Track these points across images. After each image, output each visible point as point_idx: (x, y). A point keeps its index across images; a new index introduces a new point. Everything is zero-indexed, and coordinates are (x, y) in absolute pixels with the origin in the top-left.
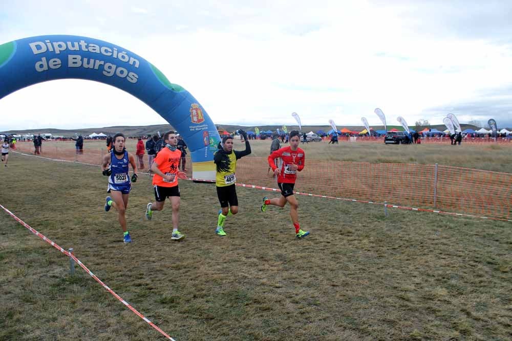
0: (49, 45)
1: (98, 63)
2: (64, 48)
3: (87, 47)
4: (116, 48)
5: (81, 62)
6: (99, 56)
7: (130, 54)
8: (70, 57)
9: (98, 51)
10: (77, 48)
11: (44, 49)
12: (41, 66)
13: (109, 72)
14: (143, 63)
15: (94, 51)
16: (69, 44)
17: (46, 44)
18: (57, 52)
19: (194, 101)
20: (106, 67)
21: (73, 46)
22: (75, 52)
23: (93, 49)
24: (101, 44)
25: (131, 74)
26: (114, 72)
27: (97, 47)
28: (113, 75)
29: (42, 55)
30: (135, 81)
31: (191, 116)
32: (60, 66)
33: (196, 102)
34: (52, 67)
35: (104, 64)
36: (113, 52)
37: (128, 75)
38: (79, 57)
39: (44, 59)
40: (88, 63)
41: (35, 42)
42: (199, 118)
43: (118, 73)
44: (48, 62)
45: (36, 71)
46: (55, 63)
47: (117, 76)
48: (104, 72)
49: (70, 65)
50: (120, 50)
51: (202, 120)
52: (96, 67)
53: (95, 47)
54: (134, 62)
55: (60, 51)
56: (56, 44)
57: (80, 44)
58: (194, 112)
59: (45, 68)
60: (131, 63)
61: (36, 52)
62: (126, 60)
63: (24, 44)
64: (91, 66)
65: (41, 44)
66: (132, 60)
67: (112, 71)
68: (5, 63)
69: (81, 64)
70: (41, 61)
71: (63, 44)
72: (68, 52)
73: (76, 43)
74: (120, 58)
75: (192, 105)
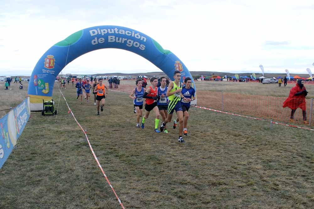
0: (99, 31)
1: (124, 39)
2: (106, 32)
3: (118, 31)
4: (134, 31)
5: (115, 39)
6: (124, 36)
7: (141, 34)
8: (109, 37)
9: (124, 33)
10: (113, 32)
11: (96, 33)
12: (95, 42)
13: (130, 45)
14: (149, 39)
15: (122, 34)
16: (109, 30)
17: (97, 30)
18: (103, 34)
19: (178, 59)
20: (128, 42)
21: (111, 31)
22: (112, 34)
23: (121, 33)
24: (126, 29)
25: (141, 45)
26: (132, 44)
27: (124, 31)
28: (132, 46)
29: (95, 36)
30: (143, 49)
31: (175, 68)
32: (104, 42)
33: (179, 60)
34: (100, 42)
35: (127, 40)
36: (132, 34)
37: (140, 46)
38: (114, 37)
39: (96, 38)
40: (119, 40)
41: (92, 30)
42: (180, 69)
43: (134, 45)
44: (98, 39)
45: (92, 44)
46: (102, 40)
47: (134, 46)
48: (127, 44)
49: (109, 41)
50: (136, 32)
51: (182, 70)
52: (123, 42)
53: (122, 31)
54: (144, 39)
55: (104, 34)
56: (102, 31)
57: (115, 30)
58: (177, 66)
59: (97, 43)
60: (142, 39)
61: (92, 35)
62: (139, 38)
63: (87, 31)
64: (120, 41)
65: (95, 31)
66: (142, 37)
67: (131, 44)
68: (77, 41)
69: (115, 41)
70: (95, 39)
71: (106, 30)
72: (108, 34)
73: (113, 30)
74: (135, 36)
75: (176, 62)
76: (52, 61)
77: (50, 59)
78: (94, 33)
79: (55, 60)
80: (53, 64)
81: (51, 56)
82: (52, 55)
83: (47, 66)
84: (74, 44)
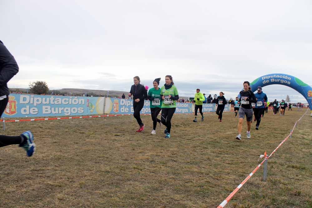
0: (266, 77)
1: (279, 80)
3: (276, 76)
6: (279, 78)
7: (289, 76)
8: (271, 79)
10: (273, 77)
12: (264, 82)
16: (271, 76)
18: (268, 79)
20: (281, 81)
21: (272, 76)
24: (280, 75)
25: (288, 82)
27: (279, 76)
28: (283, 83)
30: (289, 84)
36: (283, 77)
38: (273, 79)
40: (276, 80)
42: (310, 95)
43: (285, 82)
44: (266, 81)
46: (268, 81)
49: (272, 81)
50: (285, 75)
52: (278, 81)
54: (289, 79)
56: (268, 77)
59: (265, 83)
60: (288, 79)
61: (263, 79)
63: (261, 78)
64: (277, 81)
66: (289, 78)
68: (256, 83)
69: (274, 81)
72: (271, 78)
73: (273, 76)
74: (285, 78)
75: (309, 91)
78: (264, 78)
84: (255, 83)
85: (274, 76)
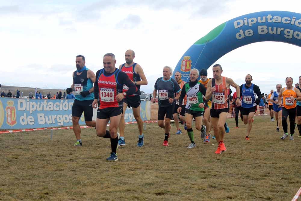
0: (246, 21)
1: (279, 30)
3: (271, 19)
4: (295, 15)
5: (267, 30)
6: (281, 25)
8: (259, 27)
9: (279, 21)
10: (264, 21)
11: (242, 25)
12: (240, 35)
13: (289, 36)
15: (277, 21)
16: (259, 18)
17: (244, 22)
18: (250, 25)
20: (286, 32)
21: (262, 19)
22: (262, 24)
23: (276, 20)
24: (283, 14)
27: (279, 18)
28: (292, 37)
29: (240, 28)
32: (253, 34)
34: (247, 35)
35: (284, 29)
36: (291, 21)
38: (265, 27)
39: (241, 31)
40: (272, 30)
41: (237, 20)
43: (295, 36)
44: (244, 31)
45: (237, 39)
46: (249, 33)
47: (295, 38)
48: (286, 36)
49: (260, 33)
52: (279, 33)
53: (277, 18)
55: (252, 24)
56: (250, 20)
59: (243, 36)
61: (236, 26)
63: (231, 23)
64: (275, 32)
65: (241, 21)
67: (291, 34)
68: (217, 36)
69: (267, 31)
70: (239, 32)
71: (255, 19)
72: (257, 24)
73: (264, 18)
74: (296, 24)
76: (188, 63)
77: (186, 61)
78: (239, 23)
79: (191, 62)
80: (190, 66)
81: (189, 58)
82: (188, 56)
83: (183, 69)
84: (212, 40)
85: (266, 19)
